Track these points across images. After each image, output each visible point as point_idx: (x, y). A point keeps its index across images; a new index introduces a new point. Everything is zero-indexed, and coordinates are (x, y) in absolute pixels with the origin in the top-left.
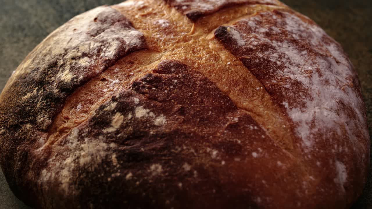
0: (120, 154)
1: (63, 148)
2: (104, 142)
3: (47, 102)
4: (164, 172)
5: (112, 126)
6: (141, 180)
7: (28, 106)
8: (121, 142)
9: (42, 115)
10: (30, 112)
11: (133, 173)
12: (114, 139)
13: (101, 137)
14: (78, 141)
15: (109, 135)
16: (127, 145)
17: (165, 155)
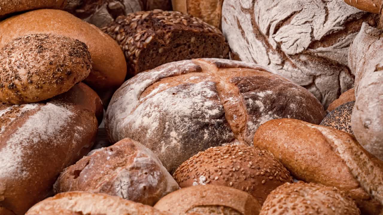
0: (276, 113)
1: (251, 135)
2: (266, 115)
3: (221, 127)
4: (296, 105)
5: (260, 107)
6: (294, 114)
7: (213, 138)
8: (271, 109)
9: (225, 134)
10: (218, 139)
11: (289, 115)
12: (267, 110)
13: (262, 114)
14: (255, 124)
15: (264, 111)
16: (274, 107)
17: (288, 100)
